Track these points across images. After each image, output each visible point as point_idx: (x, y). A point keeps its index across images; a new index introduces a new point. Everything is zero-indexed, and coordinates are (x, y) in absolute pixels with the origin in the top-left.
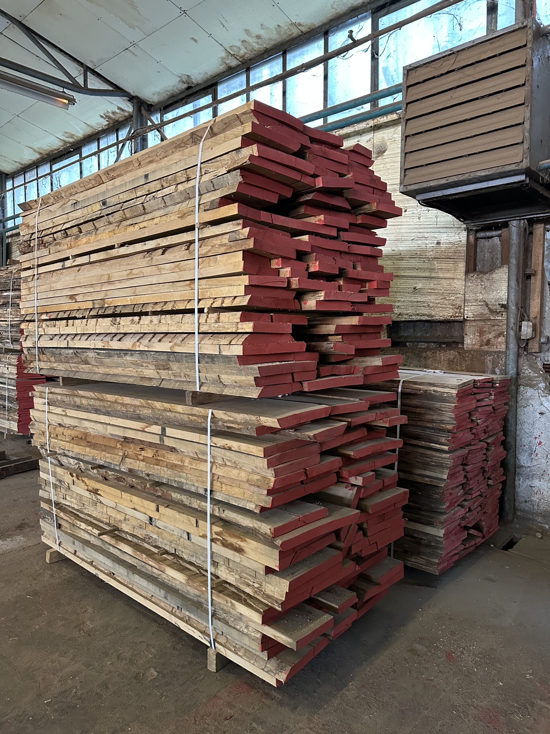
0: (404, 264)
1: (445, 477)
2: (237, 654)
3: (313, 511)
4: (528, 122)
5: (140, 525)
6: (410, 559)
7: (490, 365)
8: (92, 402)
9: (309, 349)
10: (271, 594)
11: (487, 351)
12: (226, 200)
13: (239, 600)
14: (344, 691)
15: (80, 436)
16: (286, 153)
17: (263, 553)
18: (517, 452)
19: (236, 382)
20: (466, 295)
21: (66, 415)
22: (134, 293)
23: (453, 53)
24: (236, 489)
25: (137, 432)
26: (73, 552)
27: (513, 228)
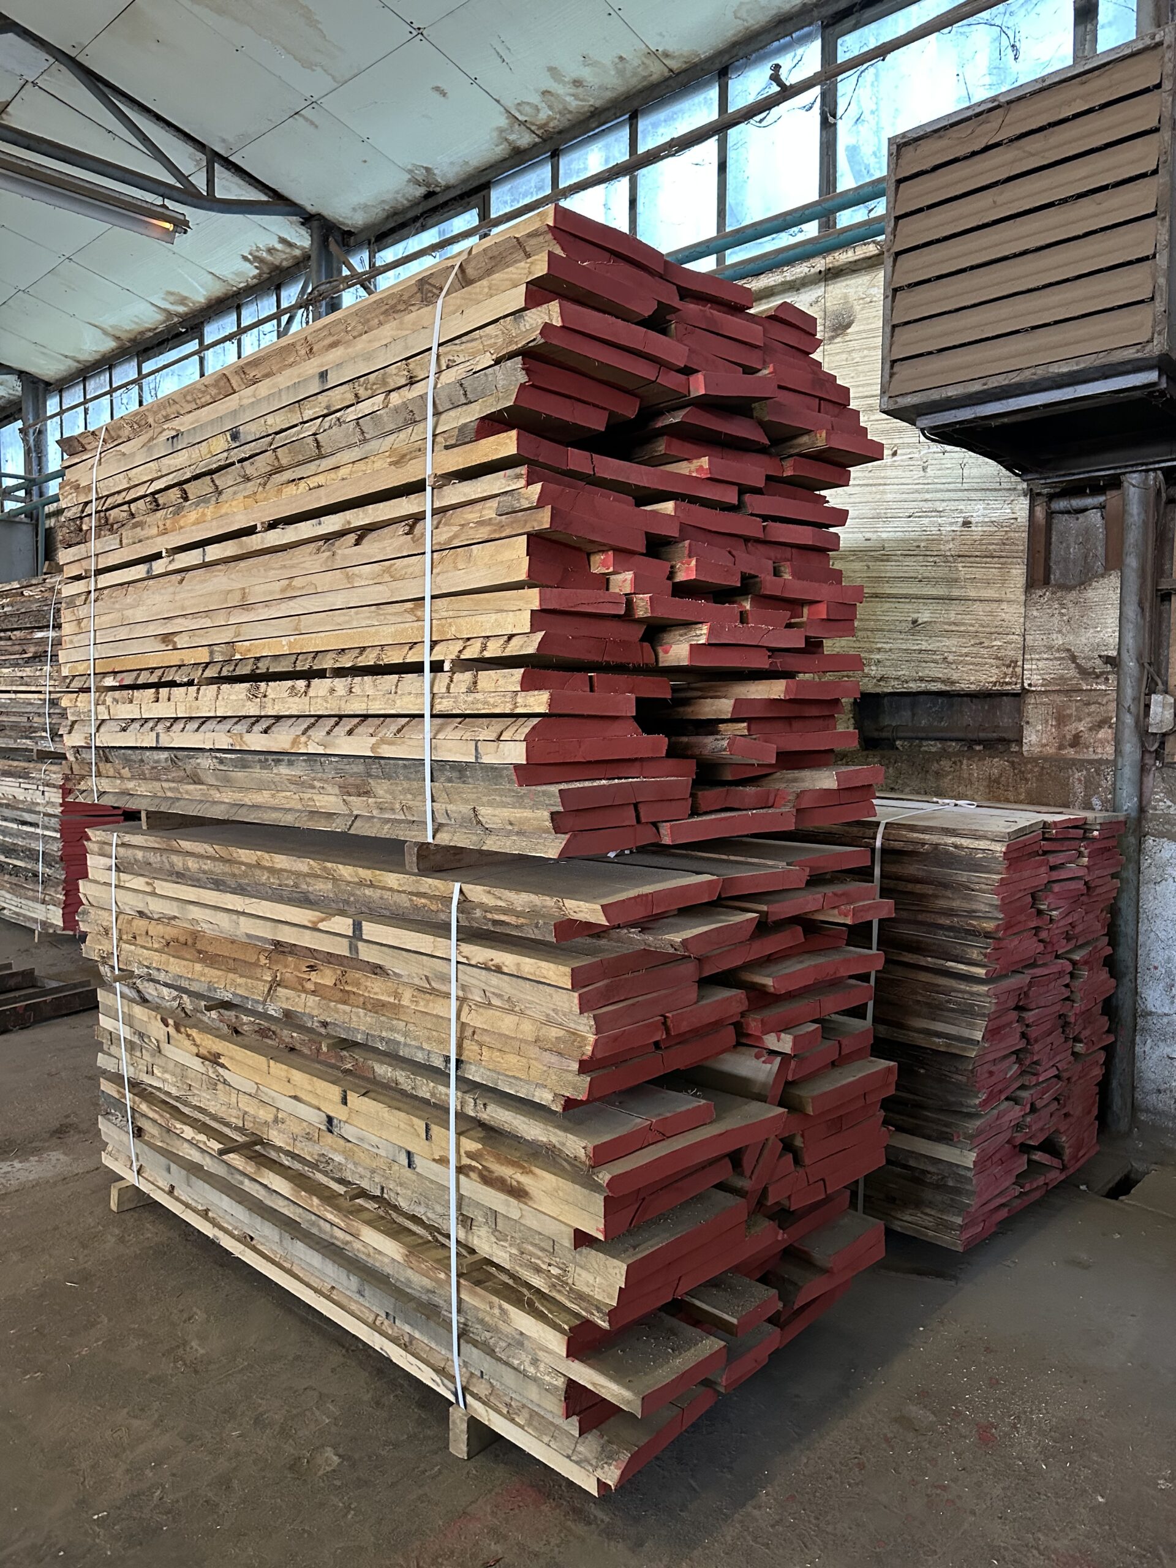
0: (890, 569)
1: (978, 1035)
2: (512, 1420)
3: (683, 1109)
4: (1165, 253)
5: (308, 1134)
6: (899, 1216)
7: (1079, 789)
8: (208, 865)
9: (673, 752)
10: (586, 1290)
11: (1073, 760)
12: (491, 425)
13: (518, 1301)
14: (749, 1508)
15: (182, 939)
16: (623, 320)
17: (571, 1200)
18: (1139, 981)
19: (511, 824)
20: (1027, 637)
21: (153, 894)
22: (296, 629)
23: (999, 107)
24: (513, 1059)
25: (301, 930)
26: (167, 1189)
27: (1132, 489)
